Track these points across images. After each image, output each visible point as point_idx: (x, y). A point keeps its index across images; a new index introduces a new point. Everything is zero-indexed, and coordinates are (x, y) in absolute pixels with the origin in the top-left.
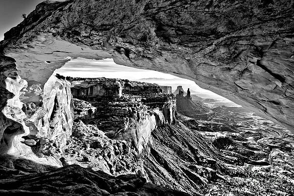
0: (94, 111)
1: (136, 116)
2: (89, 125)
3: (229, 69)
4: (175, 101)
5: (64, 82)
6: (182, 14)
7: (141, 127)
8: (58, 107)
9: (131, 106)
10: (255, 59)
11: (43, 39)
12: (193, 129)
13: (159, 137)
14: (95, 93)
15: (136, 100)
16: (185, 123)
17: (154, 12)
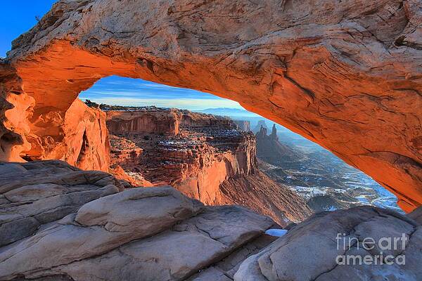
0: (138, 154)
1: (198, 162)
2: (131, 174)
3: (257, 83)
4: (255, 141)
5: (97, 112)
6: (206, 19)
7: (206, 177)
8: (87, 146)
9: (191, 147)
10: (280, 71)
11: (60, 49)
12: (278, 181)
13: (230, 193)
14: (140, 128)
15: (199, 139)
16: (268, 173)
17: (178, 17)
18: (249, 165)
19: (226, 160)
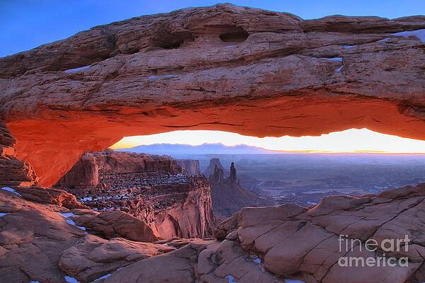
4: (209, 188)
9: (121, 204)
15: (129, 191)
18: (203, 223)
19: (171, 218)
